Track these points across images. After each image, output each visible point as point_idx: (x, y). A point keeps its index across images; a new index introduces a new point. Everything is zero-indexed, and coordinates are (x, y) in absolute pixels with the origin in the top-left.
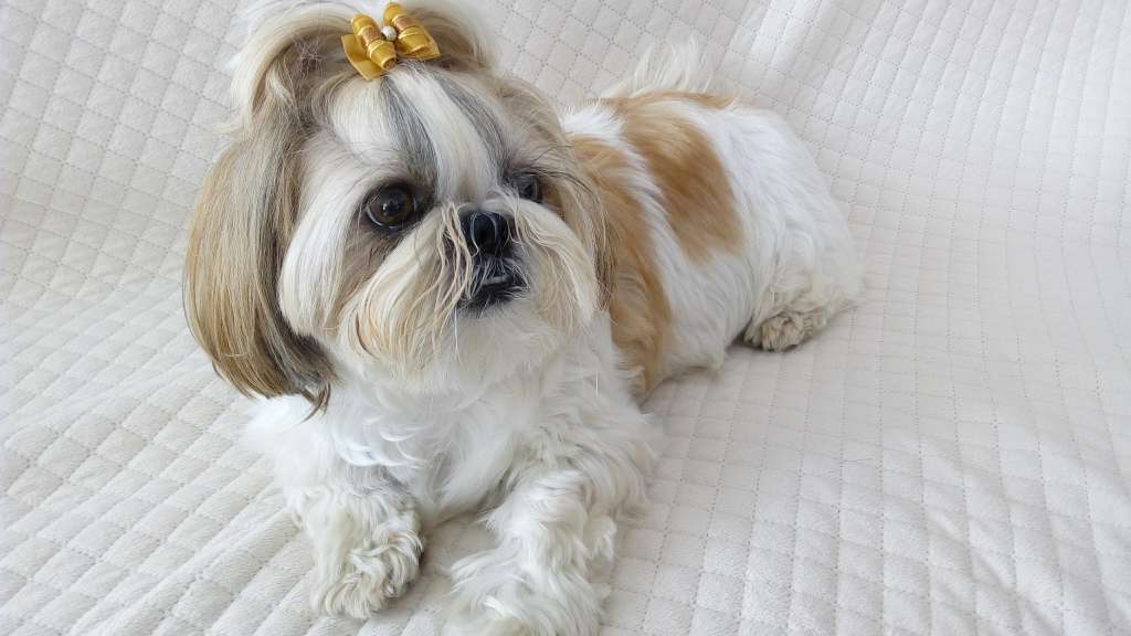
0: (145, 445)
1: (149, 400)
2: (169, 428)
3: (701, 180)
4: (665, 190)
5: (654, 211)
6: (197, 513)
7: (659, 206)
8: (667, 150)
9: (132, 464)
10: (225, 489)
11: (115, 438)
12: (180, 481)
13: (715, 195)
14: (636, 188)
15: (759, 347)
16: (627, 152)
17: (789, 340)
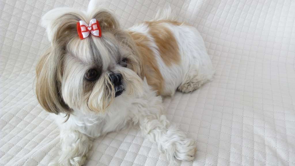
5: (157, 53)
14: (151, 46)
15: (181, 92)
16: (150, 37)
17: (189, 90)
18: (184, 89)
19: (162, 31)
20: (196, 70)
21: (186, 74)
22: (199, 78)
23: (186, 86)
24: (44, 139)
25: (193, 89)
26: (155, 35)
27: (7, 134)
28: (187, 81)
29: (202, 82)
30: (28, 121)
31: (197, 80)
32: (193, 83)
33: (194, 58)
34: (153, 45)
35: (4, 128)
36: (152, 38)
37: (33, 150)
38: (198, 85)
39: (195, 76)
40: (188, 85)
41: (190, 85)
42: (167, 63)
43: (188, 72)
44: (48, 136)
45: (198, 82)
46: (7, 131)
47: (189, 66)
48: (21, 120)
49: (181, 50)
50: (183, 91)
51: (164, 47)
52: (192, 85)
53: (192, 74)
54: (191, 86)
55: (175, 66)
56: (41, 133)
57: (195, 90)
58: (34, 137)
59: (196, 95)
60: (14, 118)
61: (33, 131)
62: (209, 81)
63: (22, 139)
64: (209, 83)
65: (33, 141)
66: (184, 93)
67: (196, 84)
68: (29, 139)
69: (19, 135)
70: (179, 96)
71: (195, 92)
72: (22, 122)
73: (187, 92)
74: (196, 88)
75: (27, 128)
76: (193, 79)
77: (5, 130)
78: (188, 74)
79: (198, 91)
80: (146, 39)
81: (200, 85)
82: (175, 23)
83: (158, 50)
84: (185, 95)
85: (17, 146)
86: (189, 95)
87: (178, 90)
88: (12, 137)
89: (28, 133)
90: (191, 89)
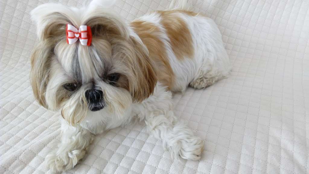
1: (26, 99)
3: (183, 36)
4: (171, 39)
5: (168, 45)
7: (169, 44)
8: (173, 27)
9: (19, 116)
11: (16, 109)
13: (186, 41)
14: (162, 38)
15: (193, 87)
16: (161, 27)
17: (201, 86)
18: (197, 84)
19: (176, 21)
20: (210, 65)
21: (199, 69)
22: (213, 73)
23: (199, 81)
24: (45, 130)
25: (206, 85)
26: (167, 26)
27: (7, 124)
28: (200, 76)
29: (217, 78)
30: (30, 111)
31: (211, 75)
32: (206, 78)
33: (208, 51)
34: (164, 36)
35: (5, 118)
36: (164, 29)
37: (32, 141)
38: (212, 81)
39: (208, 71)
40: (201, 81)
41: (203, 80)
42: (179, 56)
43: (201, 66)
44: (49, 128)
45: (211, 78)
46: (7, 121)
47: (203, 60)
48: (24, 110)
49: (195, 43)
50: (195, 86)
51: (176, 39)
52: (205, 80)
53: (205, 69)
54: (204, 82)
55: (187, 60)
56: (43, 125)
57: (208, 86)
58: (35, 128)
59: (209, 91)
60: (16, 107)
61: (34, 122)
62: (224, 77)
63: (22, 129)
64: (225, 80)
65: (33, 132)
66: (197, 89)
67: (209, 80)
68: (29, 130)
69: (20, 125)
70: (191, 92)
71: (207, 88)
72: (24, 112)
73: (199, 88)
74: (209, 84)
75: (29, 119)
76: (206, 74)
77: (6, 120)
78: (202, 69)
79: (212, 88)
80: (157, 30)
81: (214, 81)
82: (191, 13)
83: (169, 42)
84: (197, 91)
85: (16, 136)
86: (201, 91)
87: (190, 86)
88: (13, 128)
89: (29, 124)
90: (203, 85)
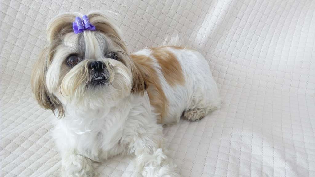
0: (19, 147)
1: (21, 134)
2: (25, 142)
5: (159, 72)
6: (28, 168)
10: (37, 161)
11: (10, 145)
12: (26, 158)
14: (155, 67)
16: (152, 58)
18: (191, 116)
22: (204, 103)
23: (192, 113)
29: (209, 109)
34: (156, 65)
38: (205, 112)
39: (200, 101)
40: (195, 112)
44: (46, 163)
45: (204, 109)
61: (30, 158)
63: (17, 166)
69: (14, 162)
73: (193, 120)
74: (203, 116)
81: (207, 112)
